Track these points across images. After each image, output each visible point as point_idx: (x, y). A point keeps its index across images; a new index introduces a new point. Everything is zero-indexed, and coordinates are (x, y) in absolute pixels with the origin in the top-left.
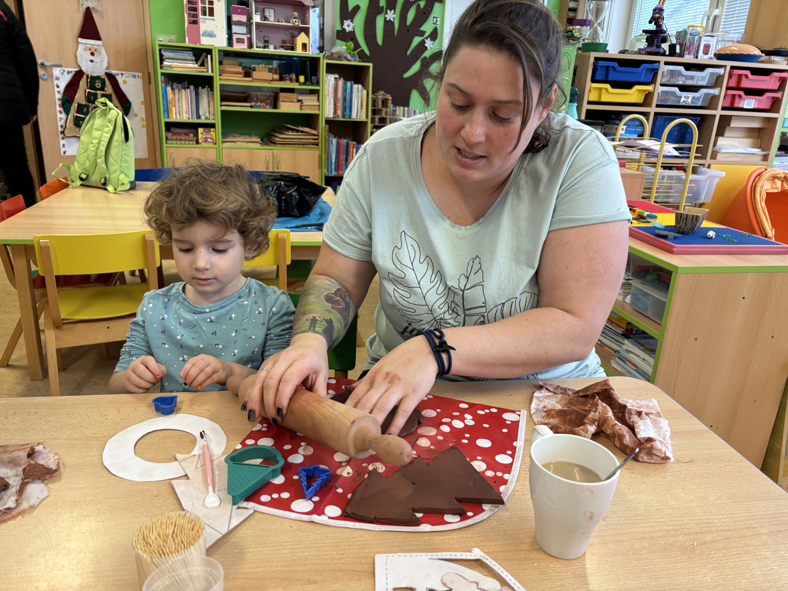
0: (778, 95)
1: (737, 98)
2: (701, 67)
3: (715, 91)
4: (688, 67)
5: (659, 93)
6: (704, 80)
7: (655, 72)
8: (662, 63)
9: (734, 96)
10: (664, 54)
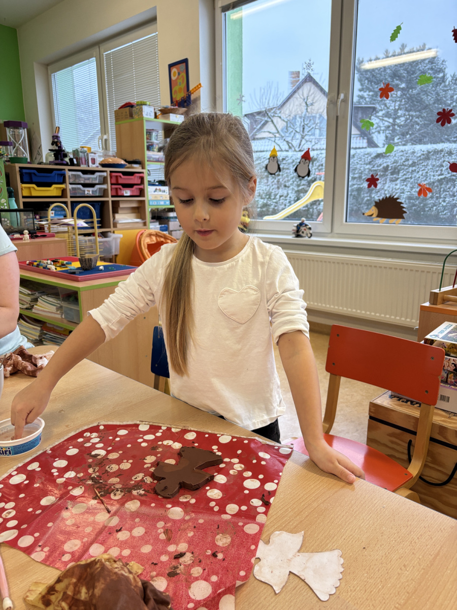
0: (141, 187)
1: (119, 190)
2: (93, 172)
3: (104, 186)
4: (85, 172)
5: (70, 189)
6: (96, 180)
7: (64, 176)
8: (67, 171)
9: (116, 189)
10: (67, 164)
